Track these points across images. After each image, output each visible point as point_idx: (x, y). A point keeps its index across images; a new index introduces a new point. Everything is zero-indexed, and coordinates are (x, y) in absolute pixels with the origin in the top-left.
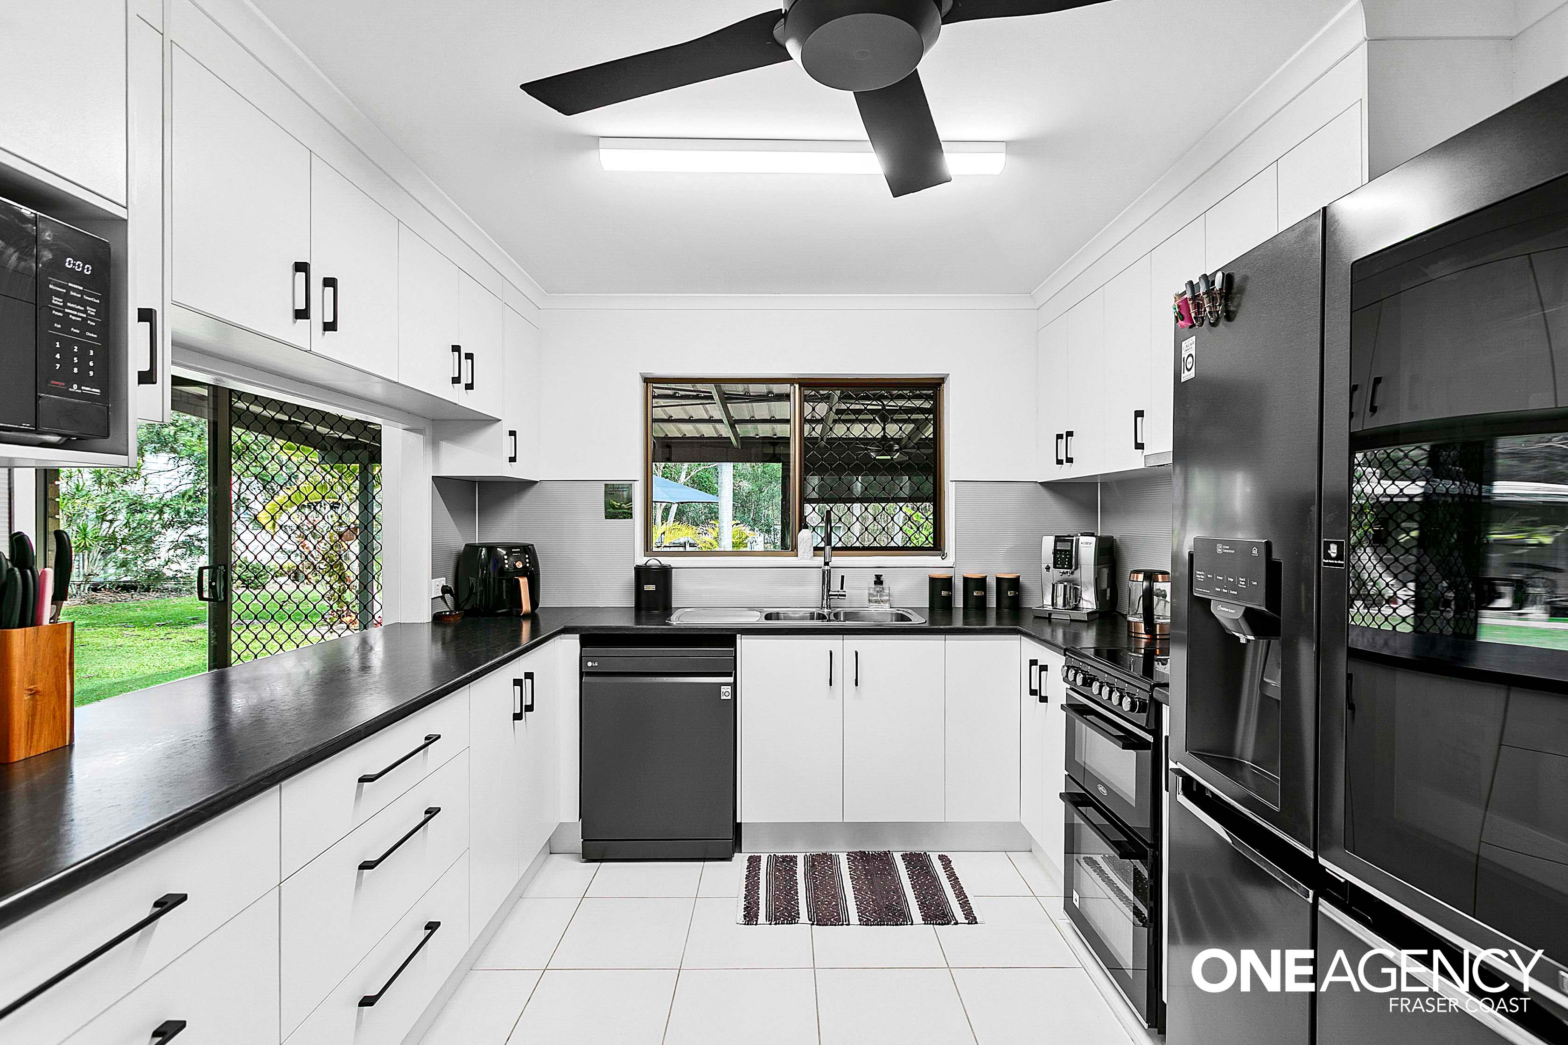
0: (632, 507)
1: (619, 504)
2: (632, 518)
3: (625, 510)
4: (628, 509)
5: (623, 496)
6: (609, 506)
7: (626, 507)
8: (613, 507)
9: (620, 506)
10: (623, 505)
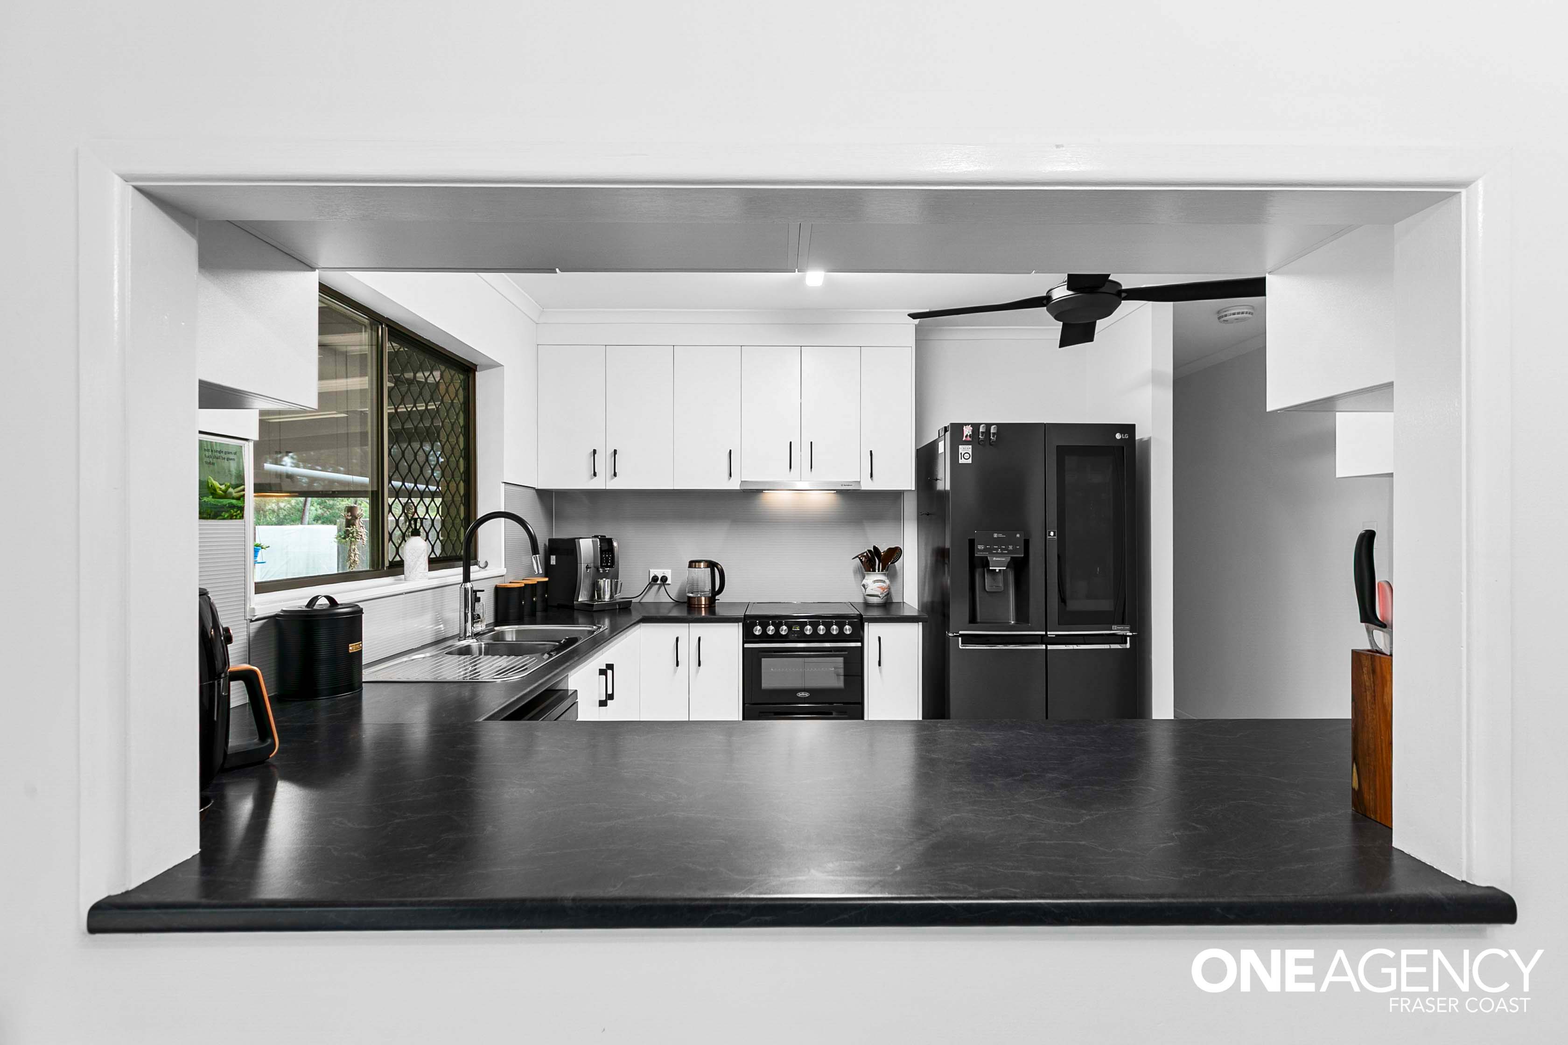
0: (244, 496)
1: (223, 487)
2: (242, 517)
3: (234, 501)
4: (238, 499)
5: (229, 471)
6: (206, 491)
7: (235, 495)
8: (213, 492)
9: (225, 492)
10: (231, 490)
